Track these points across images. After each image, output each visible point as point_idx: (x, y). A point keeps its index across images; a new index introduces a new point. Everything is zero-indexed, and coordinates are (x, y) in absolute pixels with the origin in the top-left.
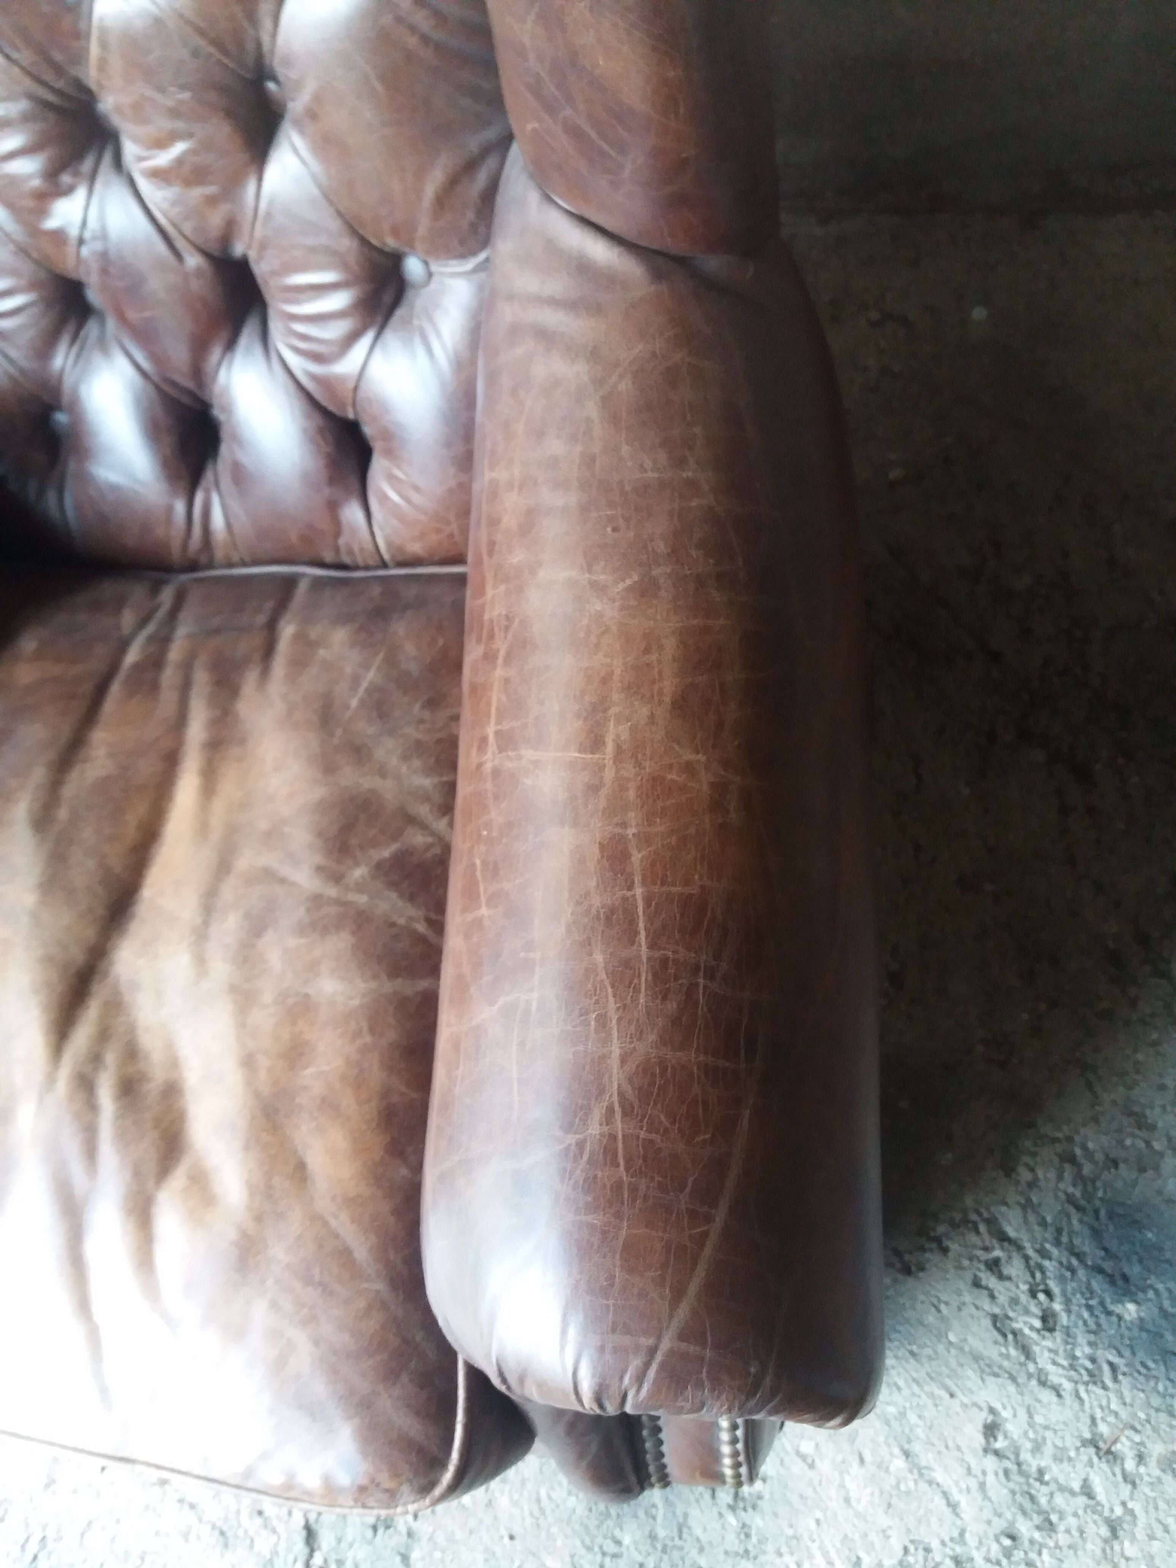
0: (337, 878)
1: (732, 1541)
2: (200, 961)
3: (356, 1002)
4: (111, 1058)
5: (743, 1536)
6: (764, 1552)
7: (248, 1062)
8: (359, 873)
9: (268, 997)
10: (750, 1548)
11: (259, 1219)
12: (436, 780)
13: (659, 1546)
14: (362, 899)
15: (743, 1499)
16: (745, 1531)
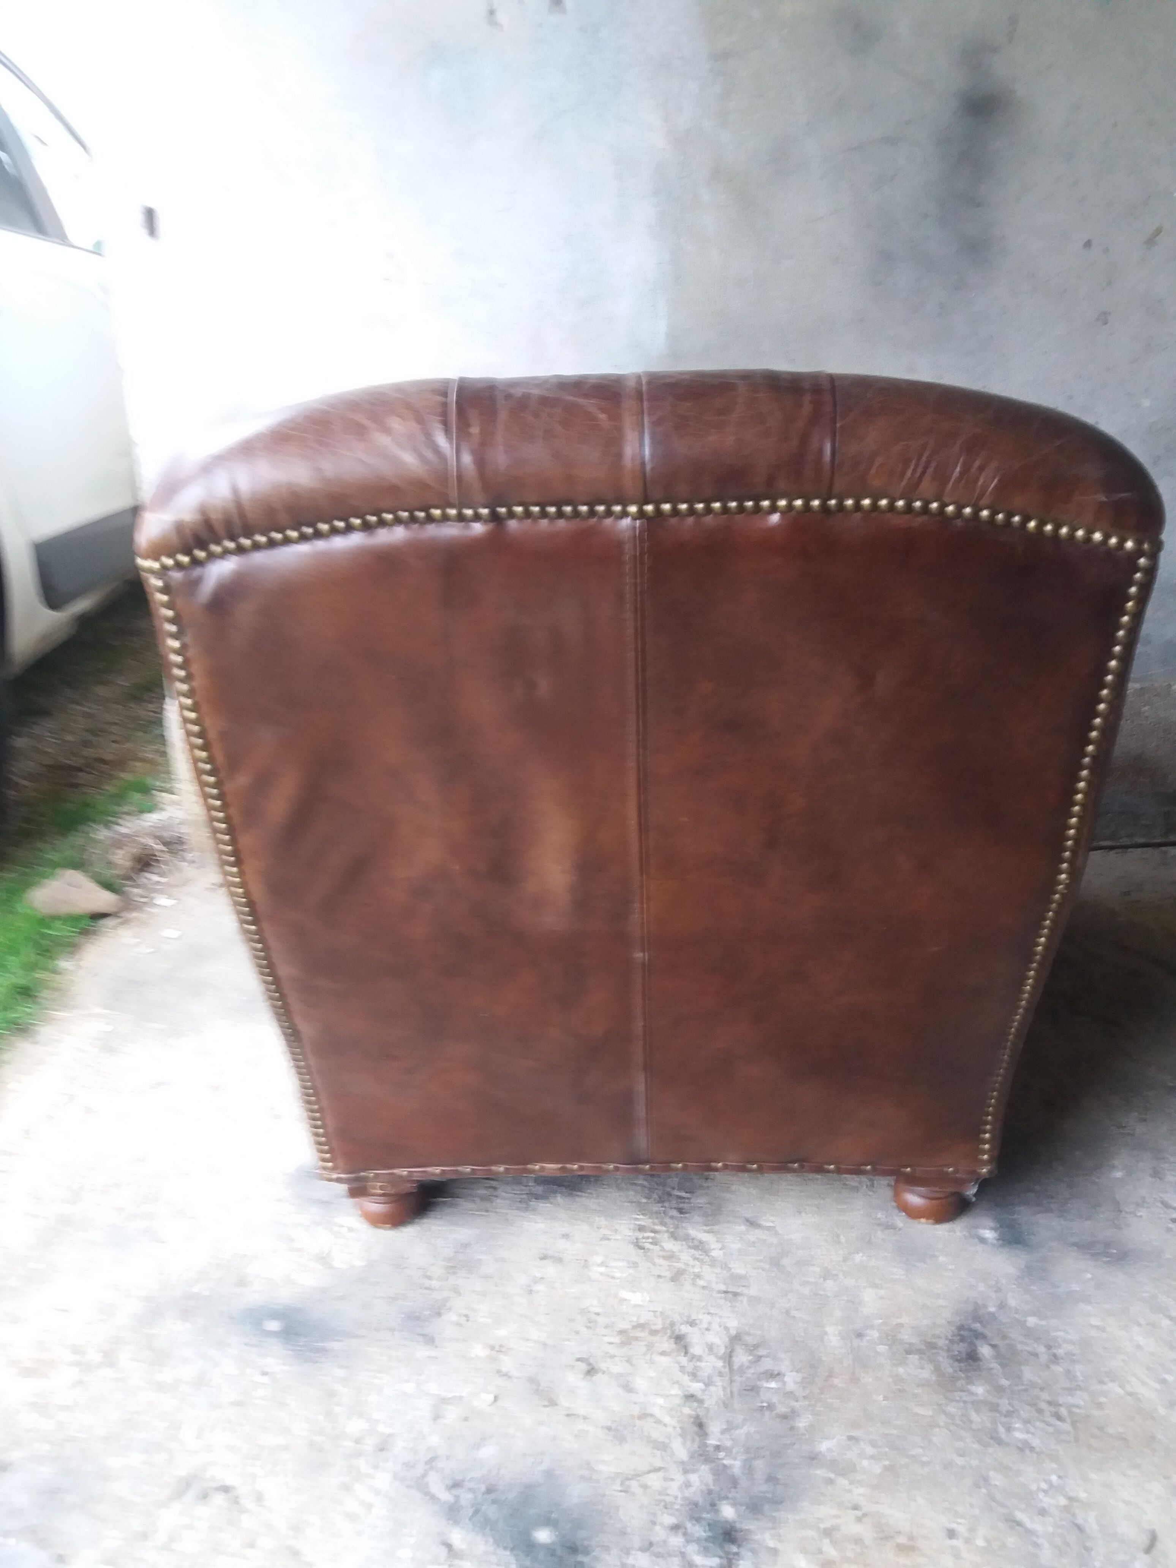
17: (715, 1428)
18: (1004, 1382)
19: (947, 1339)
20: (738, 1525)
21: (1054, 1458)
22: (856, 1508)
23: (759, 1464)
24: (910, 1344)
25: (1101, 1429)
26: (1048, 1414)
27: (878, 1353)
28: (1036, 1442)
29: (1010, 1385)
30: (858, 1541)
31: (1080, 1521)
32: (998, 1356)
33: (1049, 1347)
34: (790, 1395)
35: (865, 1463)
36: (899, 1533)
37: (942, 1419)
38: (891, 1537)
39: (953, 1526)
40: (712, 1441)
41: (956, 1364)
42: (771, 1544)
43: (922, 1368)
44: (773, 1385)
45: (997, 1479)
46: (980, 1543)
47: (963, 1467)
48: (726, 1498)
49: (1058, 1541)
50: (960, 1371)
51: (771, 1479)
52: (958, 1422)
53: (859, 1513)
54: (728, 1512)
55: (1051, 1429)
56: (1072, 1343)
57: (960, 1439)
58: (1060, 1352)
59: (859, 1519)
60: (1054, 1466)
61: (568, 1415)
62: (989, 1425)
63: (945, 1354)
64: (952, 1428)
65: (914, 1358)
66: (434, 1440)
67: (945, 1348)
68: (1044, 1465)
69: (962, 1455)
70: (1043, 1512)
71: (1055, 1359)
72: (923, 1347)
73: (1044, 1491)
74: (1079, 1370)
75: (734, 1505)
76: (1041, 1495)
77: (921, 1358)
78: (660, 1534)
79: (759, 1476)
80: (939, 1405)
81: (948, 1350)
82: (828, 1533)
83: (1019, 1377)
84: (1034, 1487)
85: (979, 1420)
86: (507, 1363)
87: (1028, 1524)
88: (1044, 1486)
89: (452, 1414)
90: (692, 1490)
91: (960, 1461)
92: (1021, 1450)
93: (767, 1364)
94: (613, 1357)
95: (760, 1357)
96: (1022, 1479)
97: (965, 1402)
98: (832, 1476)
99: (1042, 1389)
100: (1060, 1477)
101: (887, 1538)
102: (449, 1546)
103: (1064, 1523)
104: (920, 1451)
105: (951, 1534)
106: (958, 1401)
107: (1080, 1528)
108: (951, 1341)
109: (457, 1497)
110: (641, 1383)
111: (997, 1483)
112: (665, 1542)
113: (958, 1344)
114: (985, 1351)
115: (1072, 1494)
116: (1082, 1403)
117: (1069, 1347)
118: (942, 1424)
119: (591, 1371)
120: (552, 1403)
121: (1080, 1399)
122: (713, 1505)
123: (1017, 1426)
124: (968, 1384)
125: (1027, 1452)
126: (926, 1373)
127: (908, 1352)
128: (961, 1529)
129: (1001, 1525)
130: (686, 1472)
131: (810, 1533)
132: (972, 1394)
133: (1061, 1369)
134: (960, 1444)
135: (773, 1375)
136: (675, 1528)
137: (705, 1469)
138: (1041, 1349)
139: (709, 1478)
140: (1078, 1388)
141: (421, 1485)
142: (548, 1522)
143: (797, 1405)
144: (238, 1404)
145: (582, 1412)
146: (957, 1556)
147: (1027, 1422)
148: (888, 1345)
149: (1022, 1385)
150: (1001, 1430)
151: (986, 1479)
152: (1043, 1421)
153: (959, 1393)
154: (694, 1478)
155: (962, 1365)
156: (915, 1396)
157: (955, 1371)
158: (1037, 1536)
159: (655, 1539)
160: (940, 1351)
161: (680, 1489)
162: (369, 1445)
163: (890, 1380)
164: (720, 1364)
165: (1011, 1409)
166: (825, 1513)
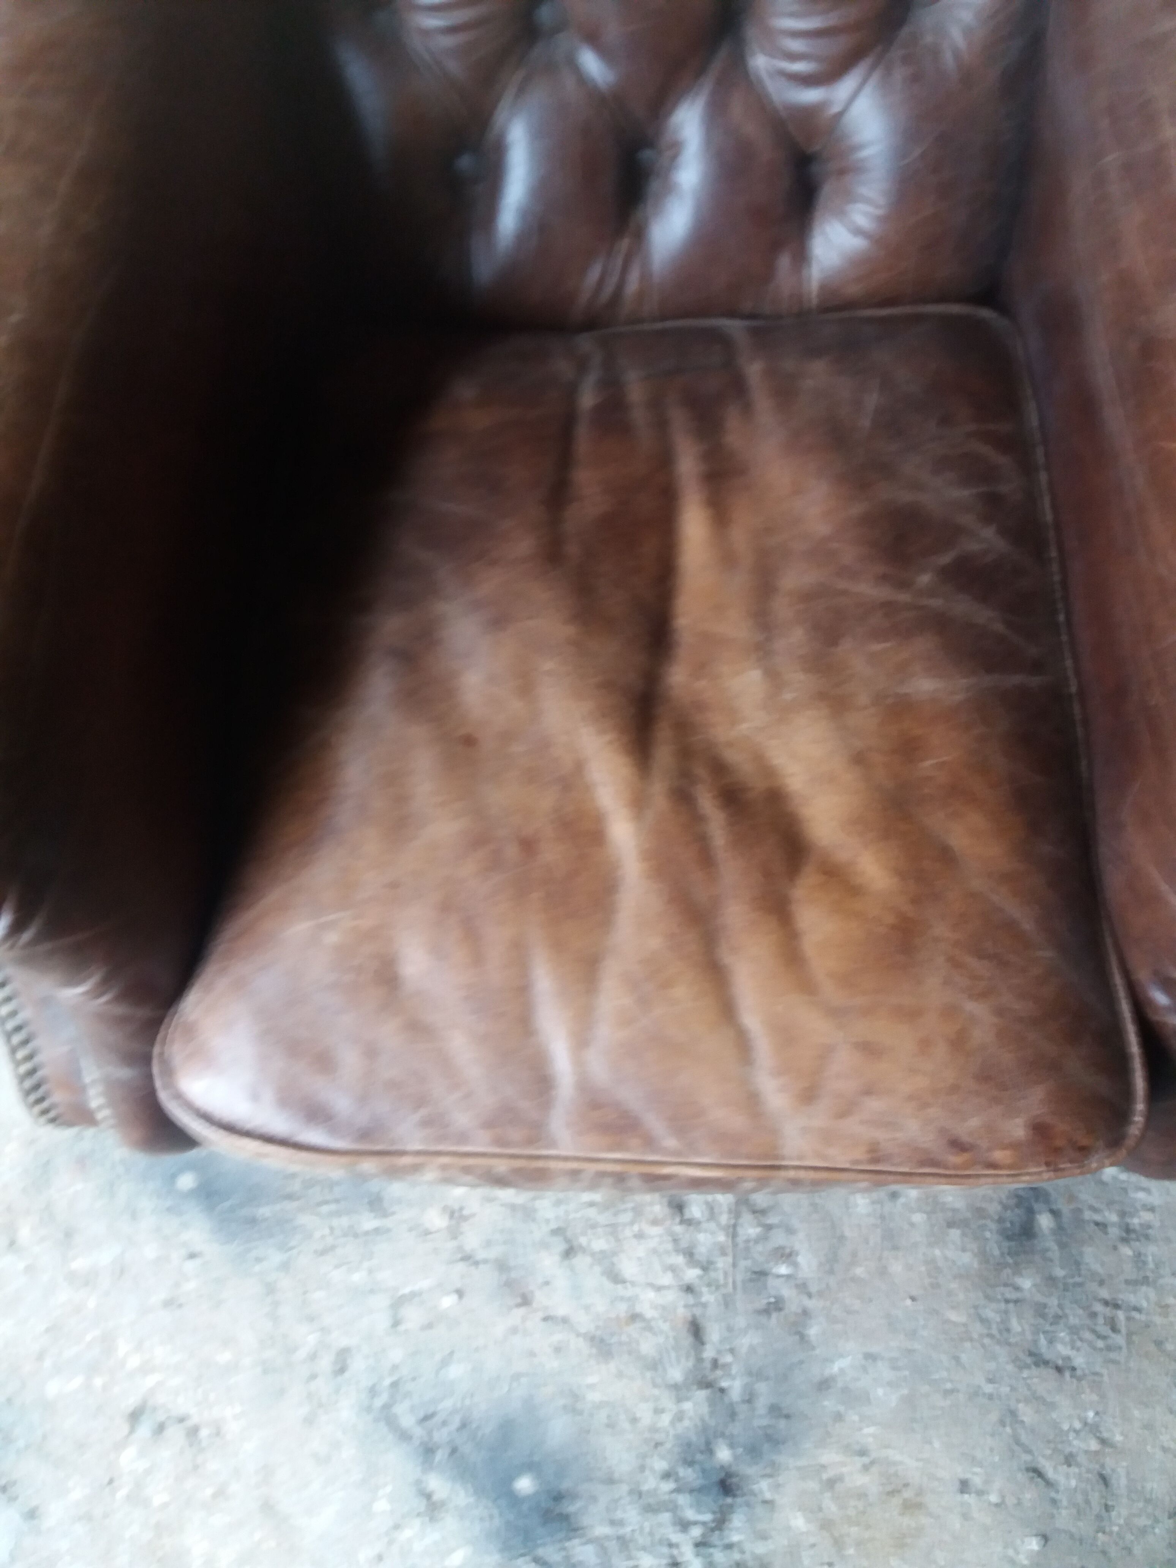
0: (903, 585)
1: (1129, 1271)
2: (773, 677)
3: (959, 697)
4: (701, 771)
5: (1140, 1265)
6: (1162, 1276)
7: (859, 759)
8: (925, 579)
9: (863, 698)
10: (1149, 1274)
11: (916, 901)
12: (974, 491)
13: (1061, 1286)
14: (936, 603)
15: (1134, 1231)
16: (1139, 1259)
17: (714, 1334)
18: (1059, 1272)
19: (1001, 1203)
20: (734, 1468)
21: (1097, 1386)
22: (863, 1453)
23: (762, 1388)
24: (954, 1210)
25: (1159, 1344)
26: (1101, 1320)
27: (912, 1225)
28: (1079, 1361)
29: (1065, 1277)
30: (862, 1495)
31: (1107, 1471)
32: (1060, 1229)
33: (1123, 1214)
34: (803, 1288)
35: (880, 1392)
36: (906, 1485)
37: (977, 1329)
38: (899, 1491)
39: (968, 1476)
40: (709, 1353)
41: (1006, 1244)
42: (768, 1496)
43: (964, 1250)
44: (783, 1270)
45: (1027, 1414)
46: (994, 1498)
47: (990, 1397)
48: (723, 1435)
49: (1079, 1498)
50: (1009, 1254)
51: (775, 1410)
52: (994, 1331)
53: (866, 1460)
54: (724, 1454)
55: (1100, 1344)
56: (1152, 1209)
57: (994, 1357)
58: (1135, 1221)
59: (866, 1468)
60: (1095, 1397)
61: (546, 1319)
62: (1029, 1336)
63: (993, 1226)
64: (987, 1341)
65: (955, 1234)
66: (396, 1355)
67: (996, 1217)
68: (1083, 1396)
69: (990, 1381)
70: (1069, 1460)
71: (1128, 1234)
72: (969, 1215)
73: (1077, 1432)
74: (1151, 1251)
75: (732, 1446)
76: (1072, 1436)
77: (964, 1235)
78: (650, 1483)
79: (762, 1404)
80: (976, 1307)
81: (1001, 1220)
82: (831, 1484)
83: (1078, 1264)
84: (1066, 1427)
85: (1019, 1329)
86: (472, 1240)
87: (1050, 1474)
88: (1077, 1425)
89: (413, 1317)
90: (686, 1423)
91: (989, 1388)
92: (1059, 1370)
93: (779, 1239)
94: (594, 1226)
95: (769, 1228)
96: (1054, 1415)
97: (1007, 1301)
98: (841, 1408)
99: (1101, 1283)
100: (1097, 1413)
101: (892, 1493)
102: (428, 1496)
103: (1090, 1475)
104: (944, 1374)
105: (964, 1486)
106: (998, 1301)
107: (1104, 1480)
108: (1005, 1207)
109: (430, 1433)
110: (629, 1268)
111: (1025, 1419)
112: (655, 1490)
113: (1012, 1211)
114: (1045, 1221)
115: (1105, 1435)
116: (1145, 1304)
117: (1146, 1216)
118: (975, 1336)
119: (569, 1252)
120: (525, 1301)
121: (1144, 1297)
122: (708, 1443)
123: (1062, 1334)
124: (1014, 1274)
125: (1067, 1374)
126: (967, 1259)
127: (950, 1224)
128: (977, 1481)
129: (1021, 1477)
130: (679, 1400)
131: (813, 1485)
132: (1017, 1289)
133: (1130, 1253)
134: (992, 1366)
135: (786, 1255)
136: (667, 1476)
137: (702, 1395)
138: (1114, 1218)
139: (705, 1409)
140: (1145, 1281)
141: (387, 1417)
142: (531, 1467)
143: (810, 1304)
144: (169, 1303)
145: (561, 1312)
146: (966, 1516)
147: (1074, 1331)
148: (925, 1212)
149: (1080, 1275)
150: (1043, 1341)
151: (1013, 1413)
152: (1094, 1331)
153: (1002, 1288)
154: (687, 1406)
155: (1013, 1244)
156: (950, 1293)
157: (1002, 1254)
158: (1057, 1492)
159: (645, 1488)
160: (988, 1222)
161: (673, 1423)
162: (326, 1363)
163: (923, 1269)
164: (721, 1238)
165: (1060, 1313)
166: (829, 1457)
